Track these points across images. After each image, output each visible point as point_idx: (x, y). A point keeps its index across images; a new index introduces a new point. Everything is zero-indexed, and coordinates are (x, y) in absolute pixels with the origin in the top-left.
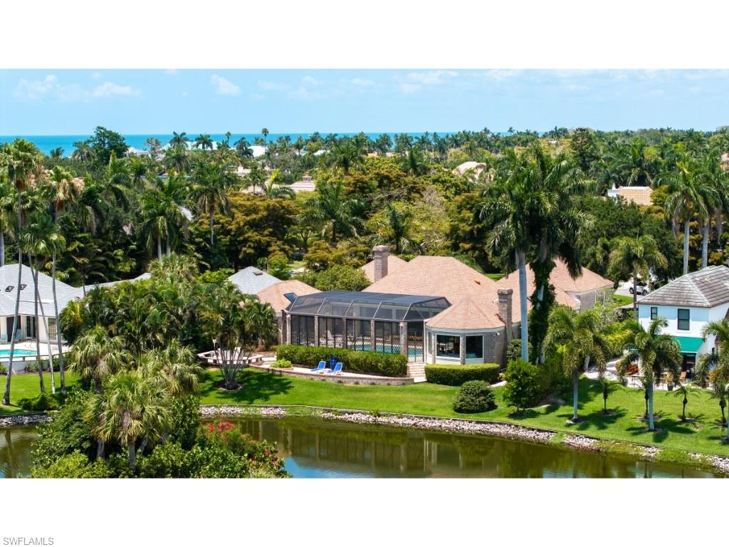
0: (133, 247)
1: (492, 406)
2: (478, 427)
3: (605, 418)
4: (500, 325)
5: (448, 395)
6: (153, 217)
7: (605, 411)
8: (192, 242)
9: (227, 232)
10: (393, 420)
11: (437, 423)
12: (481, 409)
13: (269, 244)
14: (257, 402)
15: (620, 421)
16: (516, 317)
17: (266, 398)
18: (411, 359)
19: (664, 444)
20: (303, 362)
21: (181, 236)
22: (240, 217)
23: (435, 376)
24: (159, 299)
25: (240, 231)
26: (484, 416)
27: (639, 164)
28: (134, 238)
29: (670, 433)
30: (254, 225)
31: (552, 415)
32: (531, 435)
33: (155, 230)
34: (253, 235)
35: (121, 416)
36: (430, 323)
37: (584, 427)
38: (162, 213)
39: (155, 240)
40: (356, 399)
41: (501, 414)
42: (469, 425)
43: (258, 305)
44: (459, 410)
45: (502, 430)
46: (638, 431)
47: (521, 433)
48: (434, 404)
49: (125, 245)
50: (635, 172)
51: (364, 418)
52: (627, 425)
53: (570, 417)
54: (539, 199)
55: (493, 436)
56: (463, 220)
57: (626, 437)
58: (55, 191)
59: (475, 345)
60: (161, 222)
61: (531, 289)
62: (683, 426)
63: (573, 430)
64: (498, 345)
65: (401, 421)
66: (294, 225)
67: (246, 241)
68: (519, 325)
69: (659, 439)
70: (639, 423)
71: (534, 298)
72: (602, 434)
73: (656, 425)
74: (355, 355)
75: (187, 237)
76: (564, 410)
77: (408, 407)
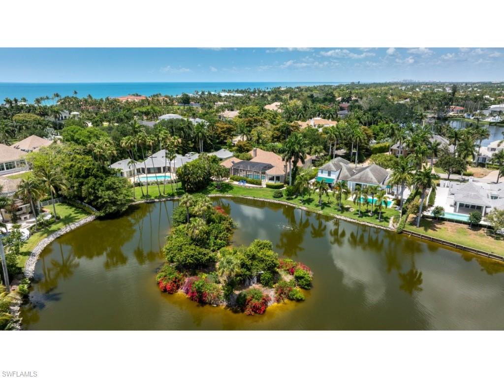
0: (193, 140)
1: (282, 196)
2: (279, 202)
3: (309, 201)
4: (284, 173)
5: (272, 192)
6: (198, 133)
7: (309, 199)
8: (208, 138)
9: (217, 134)
10: (258, 199)
11: (269, 201)
12: (280, 197)
13: (227, 137)
14: (225, 193)
15: (313, 202)
16: (288, 170)
17: (227, 192)
18: (262, 180)
19: (324, 210)
20: (236, 180)
21: (205, 136)
22: (220, 130)
23: (268, 186)
24: (201, 168)
25: (220, 134)
26: (280, 199)
27: (319, 111)
28: (193, 138)
29: (325, 207)
30: (224, 132)
31: (296, 199)
32: (291, 205)
33: (199, 137)
34: (223, 134)
35: (194, 230)
36: (268, 172)
37: (304, 204)
38: (200, 132)
39: (199, 138)
40: (249, 192)
41: (284, 199)
42: (276, 201)
43: (225, 169)
44: (274, 197)
45: (285, 203)
46: (317, 206)
47: (289, 204)
48: (268, 195)
49: (191, 140)
50: (318, 113)
51: (251, 198)
52: (315, 204)
53: (301, 200)
54: (294, 148)
55: (282, 204)
56: (275, 133)
57: (314, 207)
58: (174, 143)
59: (278, 178)
60: (200, 134)
61: (292, 167)
62: (328, 205)
63: (302, 204)
64: (283, 179)
65: (260, 199)
66: (233, 131)
67: (221, 136)
68: (289, 172)
69: (322, 209)
70: (318, 203)
71: (293, 169)
72: (309, 206)
73: (322, 204)
74: (249, 179)
75: (207, 137)
76: (299, 198)
77: (262, 196)
